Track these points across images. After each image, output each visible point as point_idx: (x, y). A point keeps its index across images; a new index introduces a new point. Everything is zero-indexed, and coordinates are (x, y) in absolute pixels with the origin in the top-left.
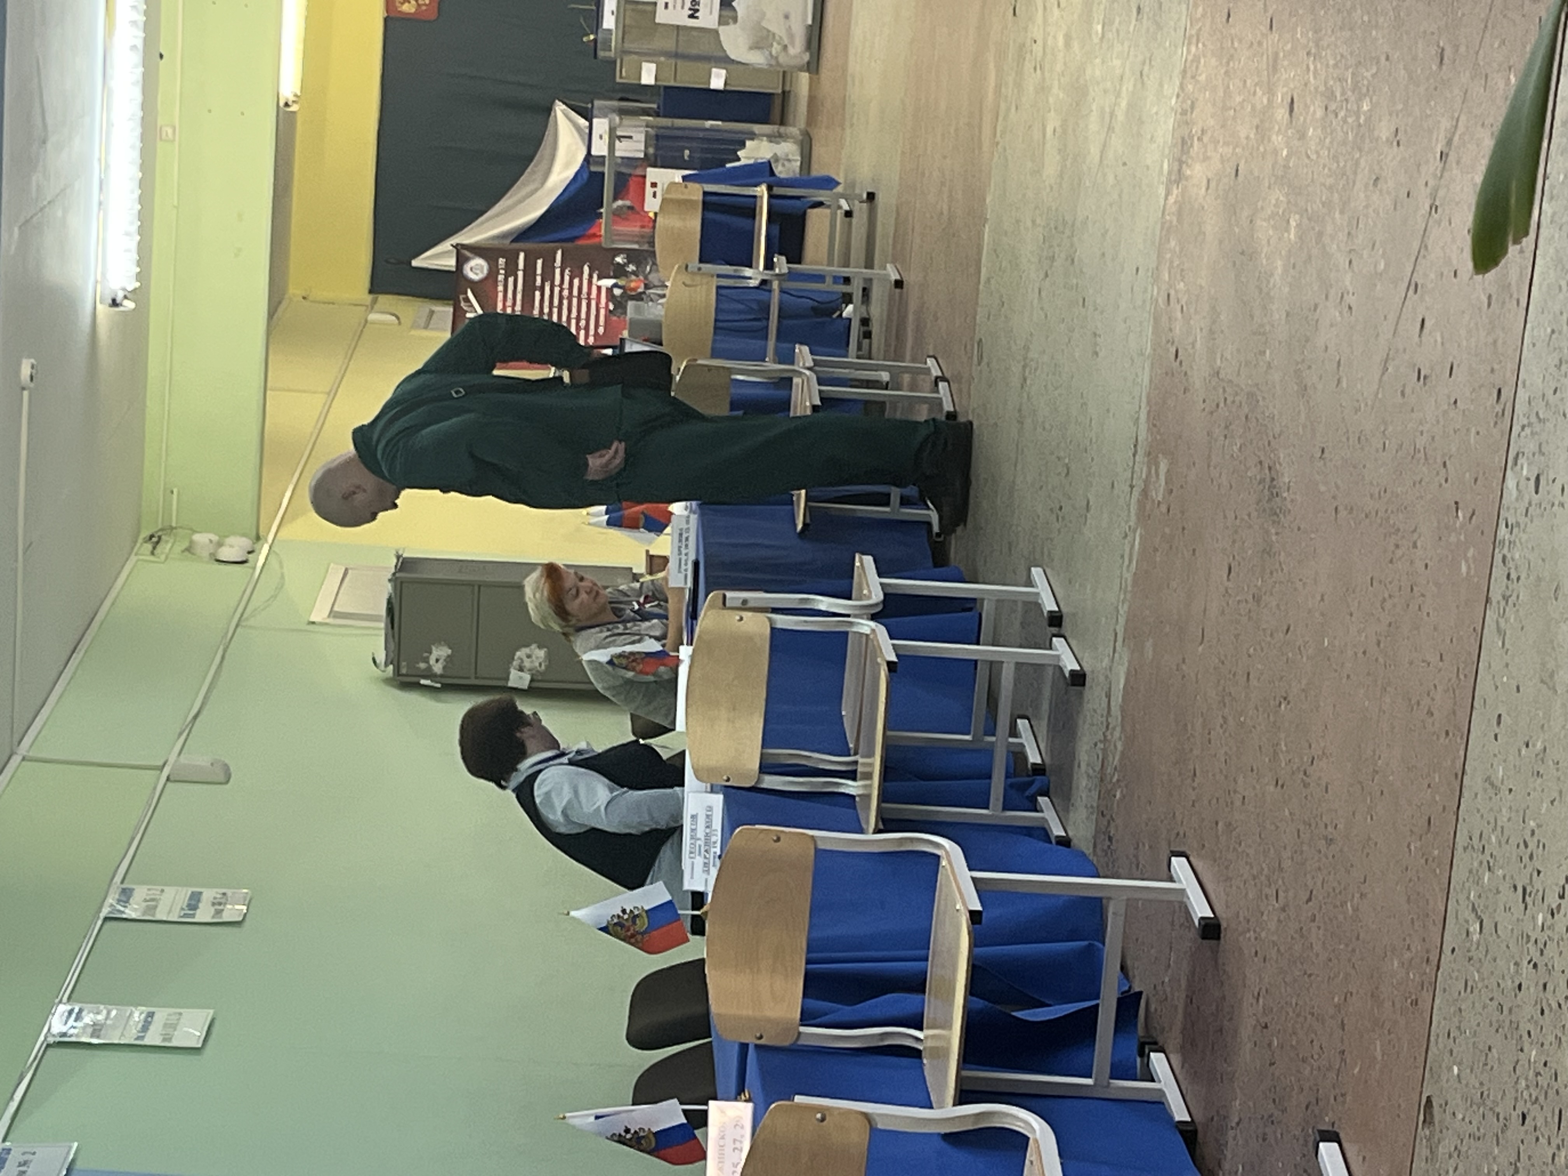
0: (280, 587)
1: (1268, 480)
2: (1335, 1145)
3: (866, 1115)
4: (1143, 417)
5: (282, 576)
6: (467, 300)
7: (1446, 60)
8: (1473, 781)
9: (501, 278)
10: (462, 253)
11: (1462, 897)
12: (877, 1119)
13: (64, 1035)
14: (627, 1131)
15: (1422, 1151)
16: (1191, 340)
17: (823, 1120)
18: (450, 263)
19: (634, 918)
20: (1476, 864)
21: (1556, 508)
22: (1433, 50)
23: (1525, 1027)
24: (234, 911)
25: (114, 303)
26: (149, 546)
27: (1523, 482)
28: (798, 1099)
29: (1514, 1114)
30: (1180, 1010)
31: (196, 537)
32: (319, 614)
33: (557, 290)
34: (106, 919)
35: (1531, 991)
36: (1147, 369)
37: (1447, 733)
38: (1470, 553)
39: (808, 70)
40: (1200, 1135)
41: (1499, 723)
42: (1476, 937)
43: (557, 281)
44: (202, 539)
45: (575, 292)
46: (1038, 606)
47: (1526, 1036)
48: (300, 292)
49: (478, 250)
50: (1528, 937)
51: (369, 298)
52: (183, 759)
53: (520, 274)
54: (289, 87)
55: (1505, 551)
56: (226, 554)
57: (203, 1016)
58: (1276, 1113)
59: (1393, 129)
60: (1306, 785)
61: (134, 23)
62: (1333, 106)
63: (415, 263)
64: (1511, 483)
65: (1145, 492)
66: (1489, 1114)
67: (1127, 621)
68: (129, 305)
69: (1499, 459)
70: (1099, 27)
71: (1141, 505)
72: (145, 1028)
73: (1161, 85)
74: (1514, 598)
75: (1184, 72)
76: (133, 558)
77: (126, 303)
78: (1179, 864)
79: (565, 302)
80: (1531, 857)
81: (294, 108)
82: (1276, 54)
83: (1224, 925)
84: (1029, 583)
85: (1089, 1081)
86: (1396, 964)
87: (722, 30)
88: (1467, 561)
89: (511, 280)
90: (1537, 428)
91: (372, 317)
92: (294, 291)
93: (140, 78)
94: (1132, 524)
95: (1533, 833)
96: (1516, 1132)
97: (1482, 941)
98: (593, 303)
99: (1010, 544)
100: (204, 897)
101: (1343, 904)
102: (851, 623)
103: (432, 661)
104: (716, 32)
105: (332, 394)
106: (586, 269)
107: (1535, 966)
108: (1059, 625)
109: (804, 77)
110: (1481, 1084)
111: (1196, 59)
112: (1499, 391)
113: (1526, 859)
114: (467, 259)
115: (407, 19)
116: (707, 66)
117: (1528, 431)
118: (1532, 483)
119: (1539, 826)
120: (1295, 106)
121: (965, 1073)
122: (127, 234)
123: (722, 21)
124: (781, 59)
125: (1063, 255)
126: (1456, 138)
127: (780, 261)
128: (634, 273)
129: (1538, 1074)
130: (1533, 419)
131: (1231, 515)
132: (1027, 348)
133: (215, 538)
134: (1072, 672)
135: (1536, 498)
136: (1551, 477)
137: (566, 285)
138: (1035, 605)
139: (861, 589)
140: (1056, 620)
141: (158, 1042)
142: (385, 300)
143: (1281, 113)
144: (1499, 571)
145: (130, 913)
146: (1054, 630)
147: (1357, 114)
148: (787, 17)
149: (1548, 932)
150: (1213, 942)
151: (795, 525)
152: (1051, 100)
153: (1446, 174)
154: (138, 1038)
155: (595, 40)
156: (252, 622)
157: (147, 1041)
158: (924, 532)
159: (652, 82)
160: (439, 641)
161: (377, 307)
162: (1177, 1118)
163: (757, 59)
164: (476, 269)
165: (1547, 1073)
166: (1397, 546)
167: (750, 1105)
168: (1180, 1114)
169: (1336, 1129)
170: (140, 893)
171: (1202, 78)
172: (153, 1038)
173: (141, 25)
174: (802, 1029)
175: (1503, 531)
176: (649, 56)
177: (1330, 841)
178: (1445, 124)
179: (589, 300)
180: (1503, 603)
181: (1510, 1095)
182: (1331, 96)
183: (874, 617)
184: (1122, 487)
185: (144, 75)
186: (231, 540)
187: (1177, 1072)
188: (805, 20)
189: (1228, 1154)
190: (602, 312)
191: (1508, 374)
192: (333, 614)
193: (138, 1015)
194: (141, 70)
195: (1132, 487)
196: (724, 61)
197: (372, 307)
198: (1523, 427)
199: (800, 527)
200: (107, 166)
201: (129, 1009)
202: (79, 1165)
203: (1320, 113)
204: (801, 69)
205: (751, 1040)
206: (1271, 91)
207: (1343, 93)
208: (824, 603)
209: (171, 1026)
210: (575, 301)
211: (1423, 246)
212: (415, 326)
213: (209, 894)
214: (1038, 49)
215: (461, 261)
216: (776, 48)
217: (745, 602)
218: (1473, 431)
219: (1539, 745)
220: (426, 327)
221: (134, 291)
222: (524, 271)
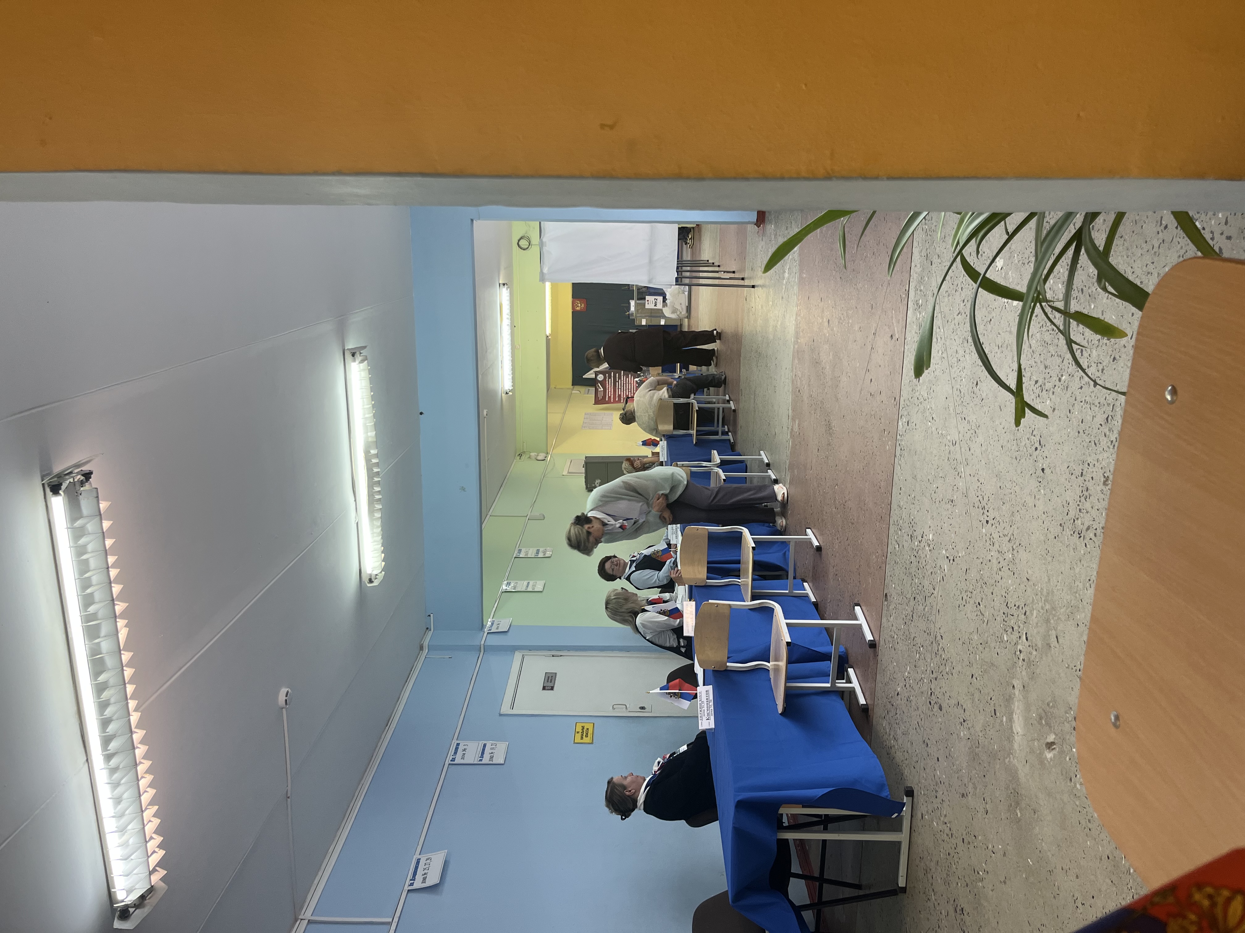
0: (554, 465)
1: (828, 425)
2: (859, 607)
3: (729, 605)
4: (790, 409)
5: (554, 463)
6: (598, 386)
7: (873, 308)
8: (894, 506)
9: (607, 379)
10: (597, 374)
11: (893, 538)
12: (732, 606)
13: (506, 589)
14: (661, 610)
15: (885, 608)
16: (803, 387)
17: (717, 606)
18: (593, 376)
19: (658, 552)
20: (896, 529)
21: (914, 430)
22: (870, 305)
23: (913, 574)
24: (548, 554)
25: (507, 393)
26: (519, 457)
27: (904, 423)
28: (710, 601)
29: (912, 598)
30: (811, 571)
31: (532, 454)
32: (565, 473)
33: (622, 382)
34: (515, 557)
35: (915, 564)
36: (791, 396)
37: (885, 493)
38: (889, 443)
39: (687, 318)
40: (819, 605)
41: (901, 490)
42: (897, 549)
43: (622, 379)
44: (533, 454)
45: (627, 382)
46: (763, 462)
47: (914, 576)
48: (554, 386)
49: (600, 372)
50: (913, 549)
51: (572, 387)
52: (532, 514)
53: (612, 378)
54: (548, 331)
55: (900, 442)
56: (539, 458)
57: (543, 582)
58: (841, 599)
59: (859, 327)
60: (844, 508)
61: (508, 318)
62: (841, 321)
63: (583, 377)
64: (900, 423)
65: (792, 429)
66: (904, 598)
67: (789, 465)
68: (511, 393)
69: (896, 417)
70: (771, 303)
71: (791, 433)
72: (527, 586)
73: (790, 318)
74: (903, 455)
75: (797, 314)
76: (515, 460)
77: (510, 393)
78: (808, 531)
79: (625, 385)
80: (912, 527)
81: (550, 337)
82: (823, 309)
83: (822, 547)
84: (760, 455)
85: (787, 591)
86: (874, 557)
87: (663, 309)
88: (888, 445)
89: (610, 380)
90: (907, 408)
91: (573, 392)
92: (552, 386)
93: (510, 333)
94: (789, 438)
95: (913, 520)
96: (912, 603)
97: (899, 551)
98: (632, 385)
99: (753, 444)
100: (540, 551)
101: (857, 541)
102: (712, 469)
103: (596, 484)
104: (661, 310)
105: (564, 413)
106: (630, 376)
107: (915, 556)
108: (769, 466)
109: (686, 320)
110: (901, 589)
111: (800, 310)
112: (895, 398)
113: (911, 527)
114: (598, 375)
115: (578, 311)
116: (659, 318)
117: (904, 409)
118: (907, 423)
119: (914, 518)
120: (830, 322)
121: (753, 591)
122: (509, 375)
123: (664, 306)
124: (680, 316)
125: (764, 365)
126: (878, 329)
127: (684, 370)
128: (643, 376)
129: (918, 586)
130: (906, 405)
131: (817, 435)
132: (755, 391)
133: (536, 454)
134: (774, 479)
135: (908, 428)
136: (912, 422)
137: (625, 380)
138: (762, 461)
139: (714, 459)
140: (768, 465)
141: (531, 590)
142: (577, 387)
143: (826, 324)
144: (898, 448)
145: (521, 556)
146: (768, 468)
147: (848, 323)
148: (681, 304)
149: (919, 547)
150: (820, 552)
151: (693, 442)
152: (758, 323)
153: (875, 339)
154: (526, 589)
155: (629, 314)
156: (546, 476)
157: (528, 590)
158: (728, 442)
159: (645, 324)
160: (598, 478)
161: (574, 389)
162: (813, 601)
163: (674, 316)
164: (600, 377)
165: (921, 586)
166: (867, 442)
167: (694, 602)
168: (813, 599)
169: (859, 602)
170: (523, 550)
171: (802, 315)
172: (530, 589)
173: (510, 319)
174: (708, 581)
175: (899, 437)
176: (644, 318)
177: (853, 524)
178: (874, 325)
179: (631, 384)
180: (900, 457)
181: (910, 592)
182: (841, 319)
183: (718, 467)
184: (785, 428)
185: (511, 332)
186: (540, 454)
187: (811, 588)
188: (686, 304)
189: (828, 609)
190: (635, 387)
191: (897, 393)
192: (568, 473)
193: (525, 583)
194: (510, 331)
195: (788, 428)
196: (664, 317)
197: (573, 389)
198: (903, 408)
199: (694, 443)
200: (503, 357)
201: (522, 582)
202: (512, 624)
203: (837, 323)
204: (685, 318)
205: (693, 584)
206: (822, 318)
207: (844, 318)
208: (705, 464)
209: (534, 586)
210: (627, 384)
211: (870, 358)
212: (585, 394)
213: (541, 550)
214: (753, 309)
215: (596, 375)
216: (678, 313)
217: (683, 465)
218: (888, 409)
219: (913, 496)
220: (588, 394)
221: (512, 390)
222: (613, 377)
